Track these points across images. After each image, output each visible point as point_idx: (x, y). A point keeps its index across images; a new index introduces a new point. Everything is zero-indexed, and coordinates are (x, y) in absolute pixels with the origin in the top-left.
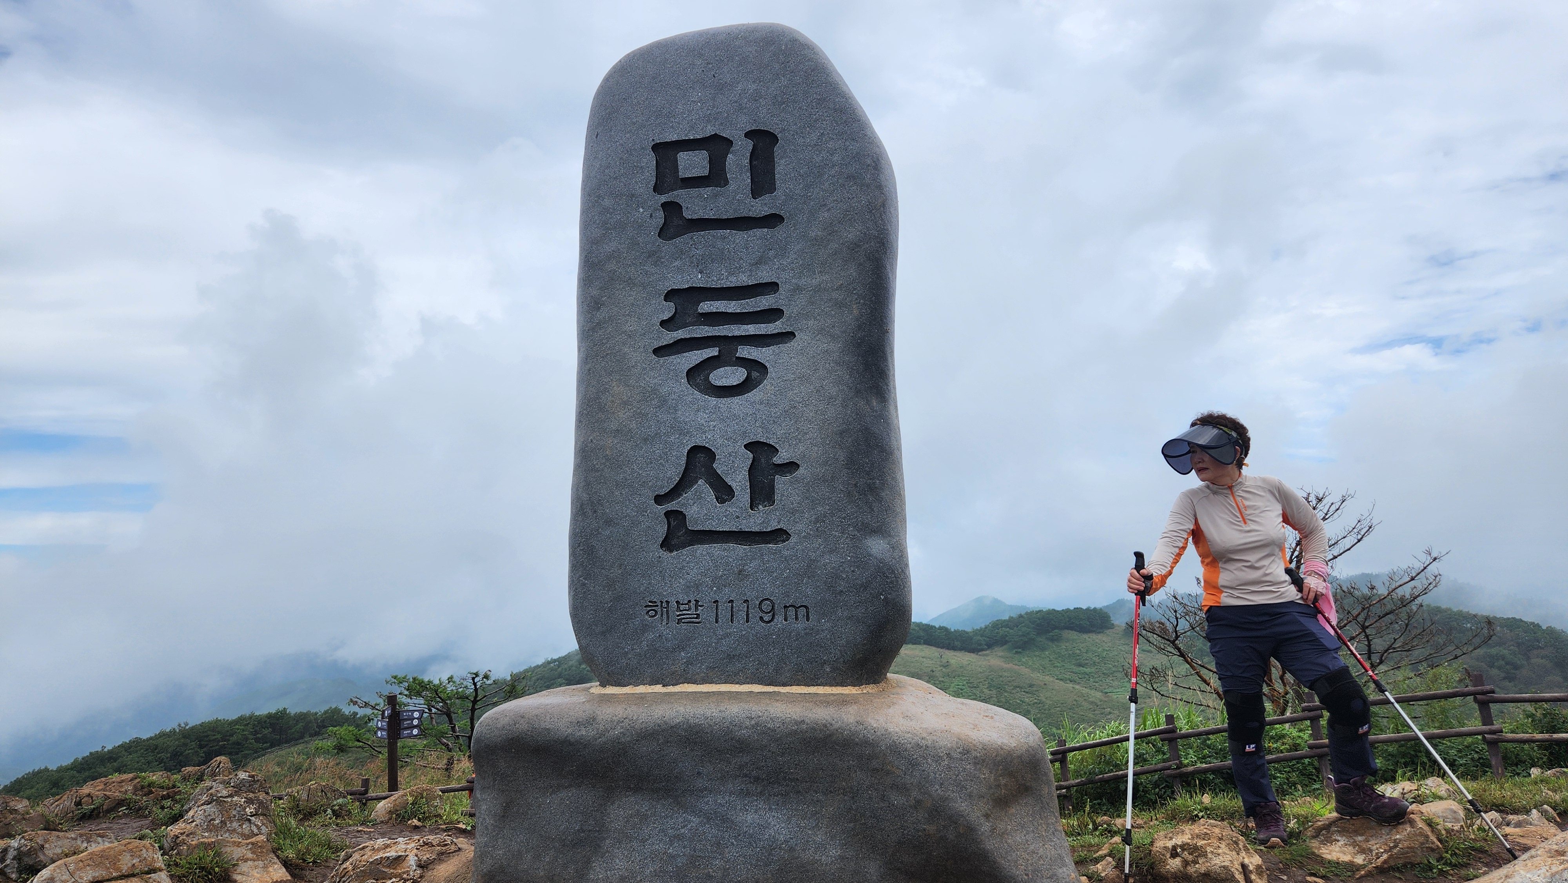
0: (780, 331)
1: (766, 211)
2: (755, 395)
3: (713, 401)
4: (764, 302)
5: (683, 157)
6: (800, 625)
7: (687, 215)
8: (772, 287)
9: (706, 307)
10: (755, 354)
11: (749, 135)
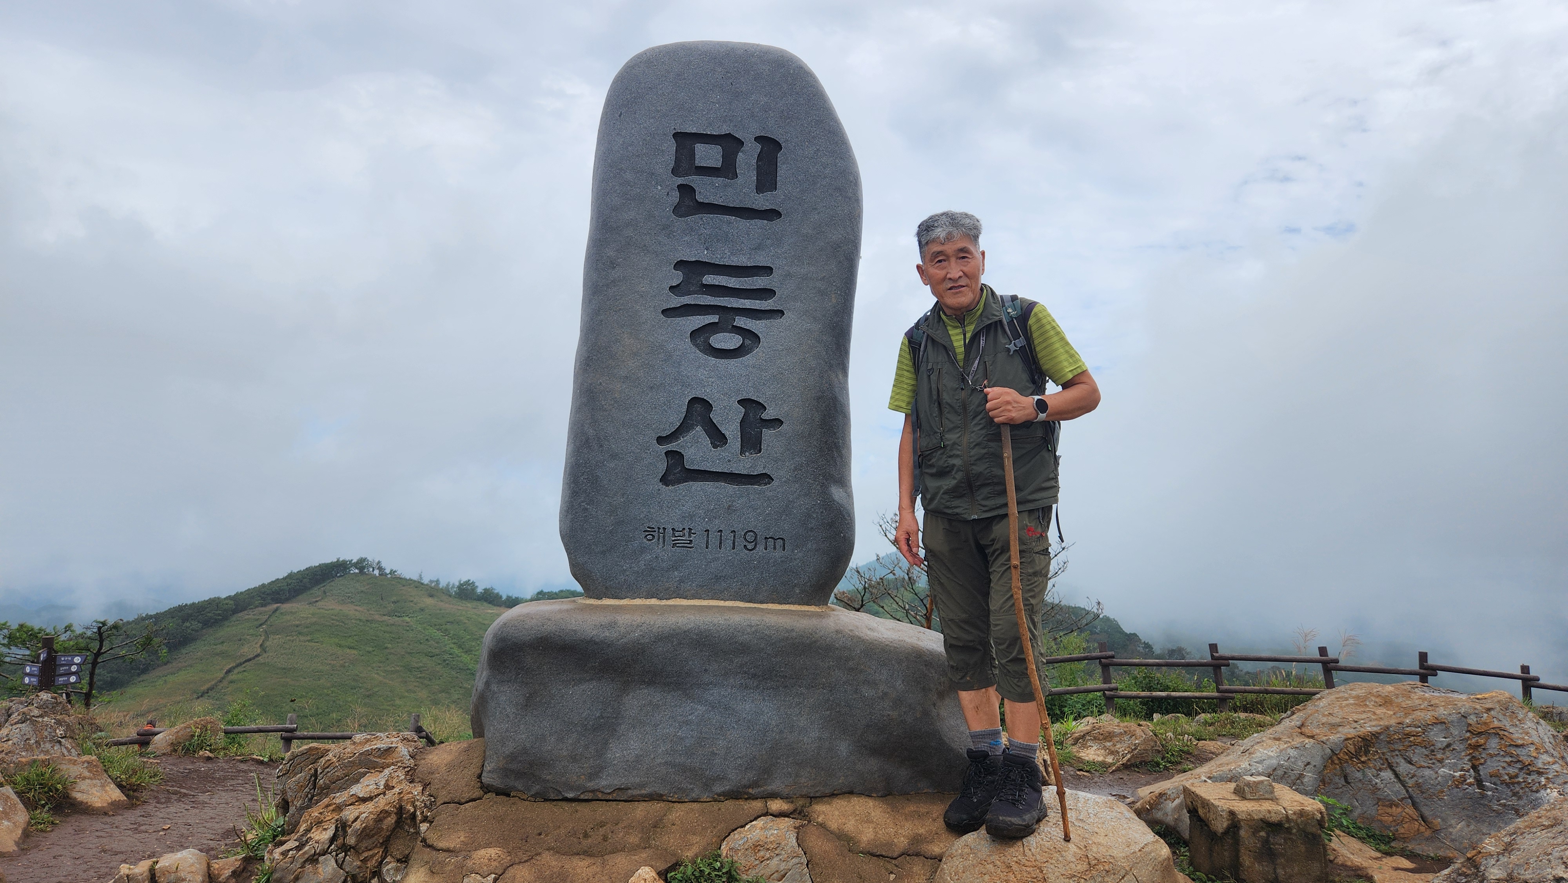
0: (772, 308)
1: (767, 206)
2: (748, 359)
3: (713, 360)
4: (759, 282)
5: (700, 149)
6: (778, 554)
7: (700, 198)
8: (768, 270)
9: (710, 279)
10: (750, 325)
11: (758, 139)
